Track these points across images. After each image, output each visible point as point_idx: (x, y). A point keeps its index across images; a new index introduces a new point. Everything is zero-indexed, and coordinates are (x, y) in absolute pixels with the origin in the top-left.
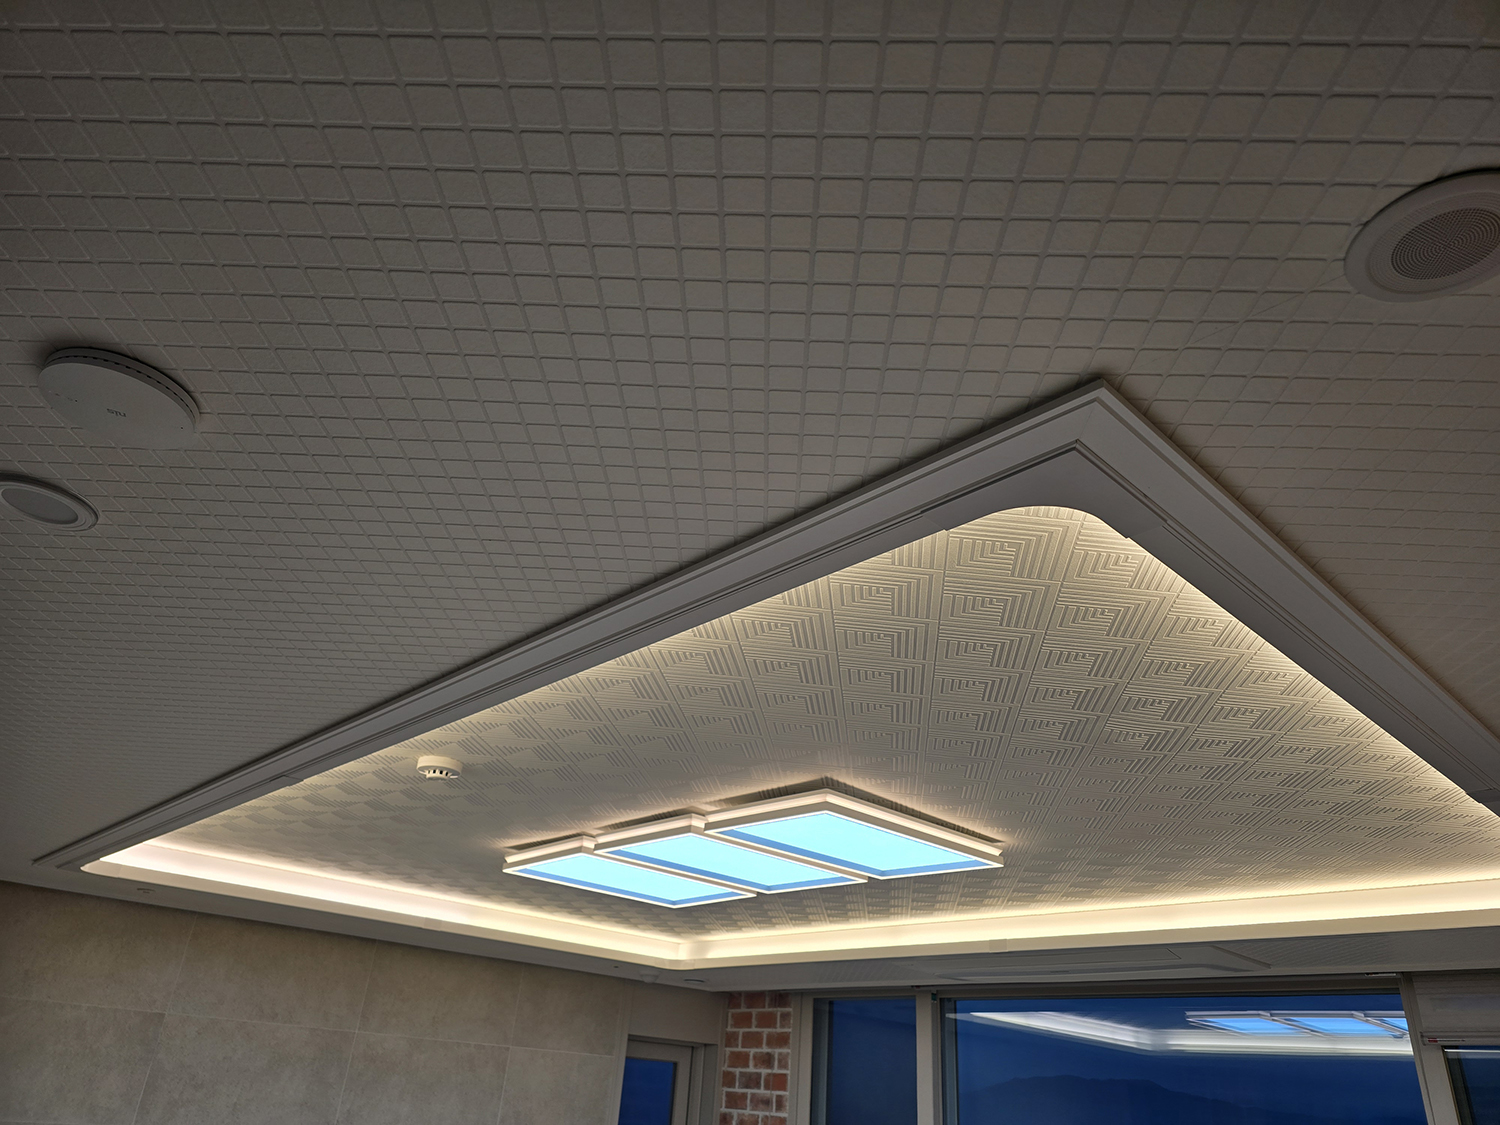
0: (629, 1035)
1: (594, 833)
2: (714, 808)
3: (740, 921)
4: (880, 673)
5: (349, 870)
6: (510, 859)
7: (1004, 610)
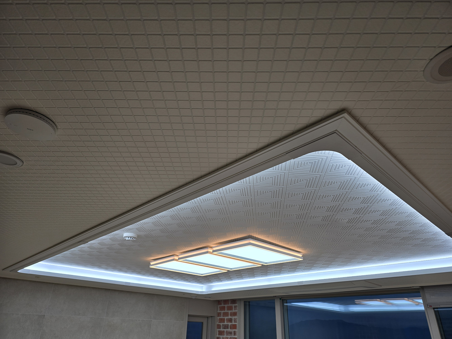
0: (188, 315)
1: (178, 254)
2: (215, 246)
3: (222, 279)
4: (268, 203)
5: (101, 268)
6: (152, 263)
7: (307, 183)
